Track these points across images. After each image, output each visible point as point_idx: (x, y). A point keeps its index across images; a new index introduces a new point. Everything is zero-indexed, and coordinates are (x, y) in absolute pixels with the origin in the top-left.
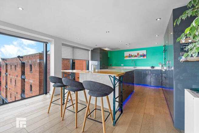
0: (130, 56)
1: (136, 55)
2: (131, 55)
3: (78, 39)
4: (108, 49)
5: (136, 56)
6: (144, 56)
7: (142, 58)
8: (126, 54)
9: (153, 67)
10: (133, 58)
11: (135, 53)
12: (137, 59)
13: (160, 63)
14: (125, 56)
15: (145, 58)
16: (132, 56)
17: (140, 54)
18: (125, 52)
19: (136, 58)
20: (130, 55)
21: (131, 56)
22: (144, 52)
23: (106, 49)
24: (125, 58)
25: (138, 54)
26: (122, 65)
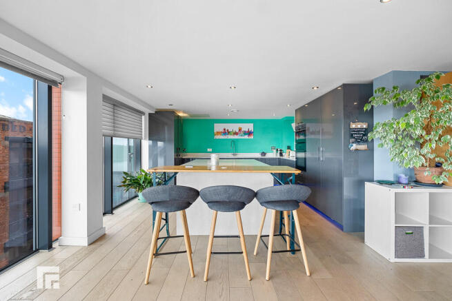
0: (226, 132)
1: (237, 131)
2: (228, 130)
3: (149, 87)
4: (185, 115)
5: (236, 134)
6: (250, 133)
7: (246, 137)
8: (219, 127)
9: (264, 154)
10: (230, 137)
11: (233, 127)
12: (237, 140)
13: (273, 148)
14: (215, 131)
15: (252, 137)
16: (229, 132)
17: (243, 130)
18: (215, 125)
19: (235, 137)
20: (225, 129)
22: (250, 127)
23: (181, 114)
24: (215, 135)
25: (240, 130)
26: (209, 150)
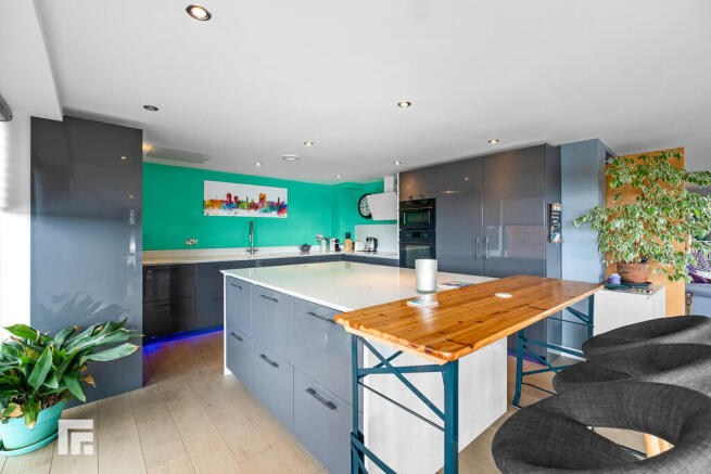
0: (232, 202)
1: (257, 201)
2: (236, 198)
5: (254, 206)
6: (281, 207)
7: (274, 214)
8: (215, 190)
9: (305, 248)
10: (243, 213)
11: (249, 193)
12: (258, 220)
14: (207, 198)
15: (285, 216)
16: (239, 203)
17: (267, 199)
18: (207, 183)
19: (253, 214)
20: (229, 196)
21: (235, 204)
24: (204, 206)
25: (262, 199)
